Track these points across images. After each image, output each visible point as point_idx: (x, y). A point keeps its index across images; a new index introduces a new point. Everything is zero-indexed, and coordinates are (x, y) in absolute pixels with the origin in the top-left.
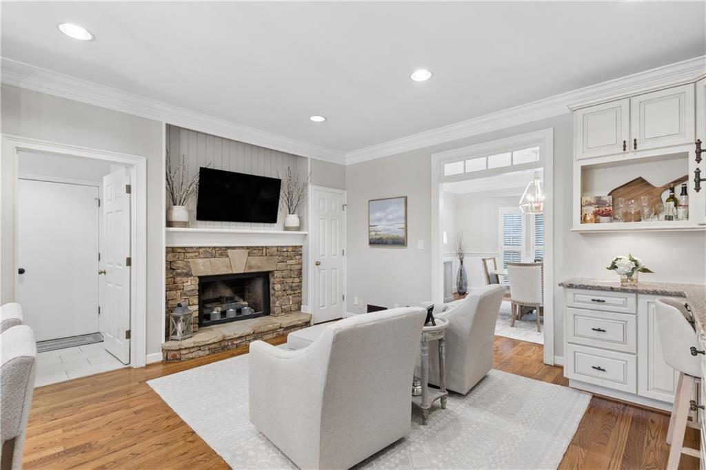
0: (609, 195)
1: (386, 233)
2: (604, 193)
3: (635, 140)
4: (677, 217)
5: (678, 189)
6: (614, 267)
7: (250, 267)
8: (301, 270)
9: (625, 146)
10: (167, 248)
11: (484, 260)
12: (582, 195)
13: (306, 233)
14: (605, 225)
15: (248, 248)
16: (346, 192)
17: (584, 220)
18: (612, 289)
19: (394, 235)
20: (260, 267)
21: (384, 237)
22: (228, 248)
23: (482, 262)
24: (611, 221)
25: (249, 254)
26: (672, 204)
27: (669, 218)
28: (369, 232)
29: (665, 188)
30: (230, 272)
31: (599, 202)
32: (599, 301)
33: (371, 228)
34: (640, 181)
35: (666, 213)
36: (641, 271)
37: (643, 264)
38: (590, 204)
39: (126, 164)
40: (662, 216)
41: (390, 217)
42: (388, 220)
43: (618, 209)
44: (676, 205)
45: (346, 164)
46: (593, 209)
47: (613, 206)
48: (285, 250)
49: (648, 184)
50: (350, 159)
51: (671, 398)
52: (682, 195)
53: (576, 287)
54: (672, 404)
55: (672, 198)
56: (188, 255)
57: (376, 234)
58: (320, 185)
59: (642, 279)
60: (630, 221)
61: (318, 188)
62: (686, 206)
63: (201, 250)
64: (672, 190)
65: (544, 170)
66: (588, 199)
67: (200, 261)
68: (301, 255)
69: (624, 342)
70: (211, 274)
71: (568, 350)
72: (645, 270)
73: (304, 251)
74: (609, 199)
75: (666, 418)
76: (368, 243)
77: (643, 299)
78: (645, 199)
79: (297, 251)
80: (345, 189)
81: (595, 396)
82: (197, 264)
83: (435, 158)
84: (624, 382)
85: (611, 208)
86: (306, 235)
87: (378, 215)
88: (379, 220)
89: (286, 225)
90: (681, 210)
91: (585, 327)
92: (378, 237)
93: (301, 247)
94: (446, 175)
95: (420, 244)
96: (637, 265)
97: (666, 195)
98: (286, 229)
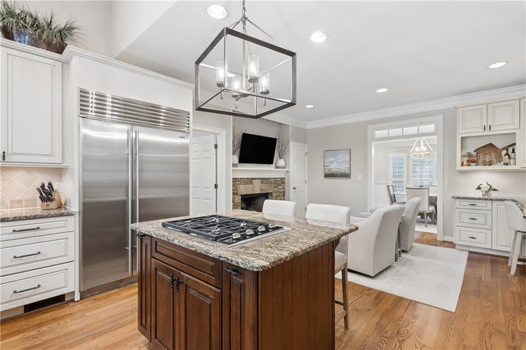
0: (474, 151)
1: (336, 170)
2: (472, 151)
3: (490, 126)
4: (510, 164)
5: (510, 150)
6: (479, 188)
7: (262, 190)
8: (284, 192)
9: (485, 128)
10: (233, 179)
11: (388, 186)
12: (461, 152)
13: (288, 170)
14: (473, 167)
15: (262, 179)
16: (307, 145)
17: (462, 164)
18: (480, 199)
19: (343, 171)
20: (266, 190)
21: (335, 173)
22: (253, 179)
23: (387, 188)
24: (477, 165)
25: (262, 183)
26: (507, 157)
27: (507, 164)
28: (325, 169)
29: (504, 149)
30: (254, 193)
31: (469, 155)
32: (473, 205)
33: (325, 167)
34: (491, 145)
35: (504, 161)
36: (493, 190)
37: (494, 187)
38: (465, 156)
39: (214, 133)
40: (502, 163)
41: (340, 161)
42: (338, 163)
43: (480, 159)
44: (509, 158)
45: (307, 128)
46: (466, 159)
47: (477, 157)
48: (277, 180)
49: (495, 147)
50: (310, 126)
51: (509, 249)
52: (512, 153)
53: (461, 198)
54: (509, 252)
55: (507, 154)
56: (237, 183)
57: (329, 171)
58: (296, 142)
59: (493, 195)
60: (486, 165)
61: (295, 143)
62: (515, 158)
63: (242, 180)
64: (507, 150)
65: (438, 137)
66: (464, 153)
67: (242, 186)
68: (284, 183)
69: (486, 224)
70: (246, 194)
71: (456, 230)
72: (495, 190)
73: (286, 181)
74: (474, 154)
75: (506, 259)
76: (323, 176)
77: (495, 203)
78: (493, 155)
79: (283, 180)
80: (306, 143)
81: (470, 252)
82: (240, 188)
83: (370, 127)
84: (485, 244)
85: (476, 158)
86: (288, 171)
87: (331, 159)
88: (332, 162)
89: (277, 166)
90: (512, 161)
91: (466, 218)
92: (330, 173)
93: (284, 178)
94: (376, 137)
95: (360, 177)
96: (491, 187)
97: (504, 152)
98: (277, 167)
